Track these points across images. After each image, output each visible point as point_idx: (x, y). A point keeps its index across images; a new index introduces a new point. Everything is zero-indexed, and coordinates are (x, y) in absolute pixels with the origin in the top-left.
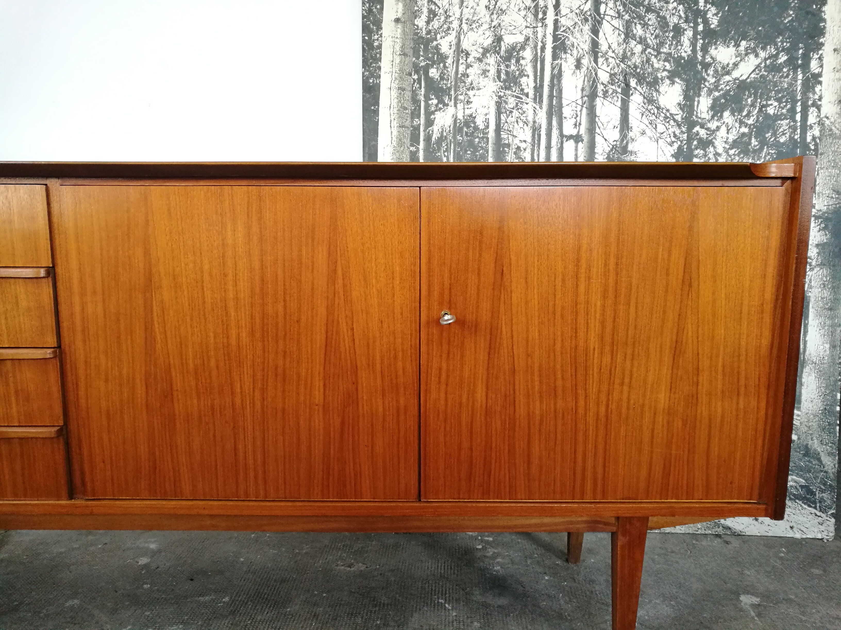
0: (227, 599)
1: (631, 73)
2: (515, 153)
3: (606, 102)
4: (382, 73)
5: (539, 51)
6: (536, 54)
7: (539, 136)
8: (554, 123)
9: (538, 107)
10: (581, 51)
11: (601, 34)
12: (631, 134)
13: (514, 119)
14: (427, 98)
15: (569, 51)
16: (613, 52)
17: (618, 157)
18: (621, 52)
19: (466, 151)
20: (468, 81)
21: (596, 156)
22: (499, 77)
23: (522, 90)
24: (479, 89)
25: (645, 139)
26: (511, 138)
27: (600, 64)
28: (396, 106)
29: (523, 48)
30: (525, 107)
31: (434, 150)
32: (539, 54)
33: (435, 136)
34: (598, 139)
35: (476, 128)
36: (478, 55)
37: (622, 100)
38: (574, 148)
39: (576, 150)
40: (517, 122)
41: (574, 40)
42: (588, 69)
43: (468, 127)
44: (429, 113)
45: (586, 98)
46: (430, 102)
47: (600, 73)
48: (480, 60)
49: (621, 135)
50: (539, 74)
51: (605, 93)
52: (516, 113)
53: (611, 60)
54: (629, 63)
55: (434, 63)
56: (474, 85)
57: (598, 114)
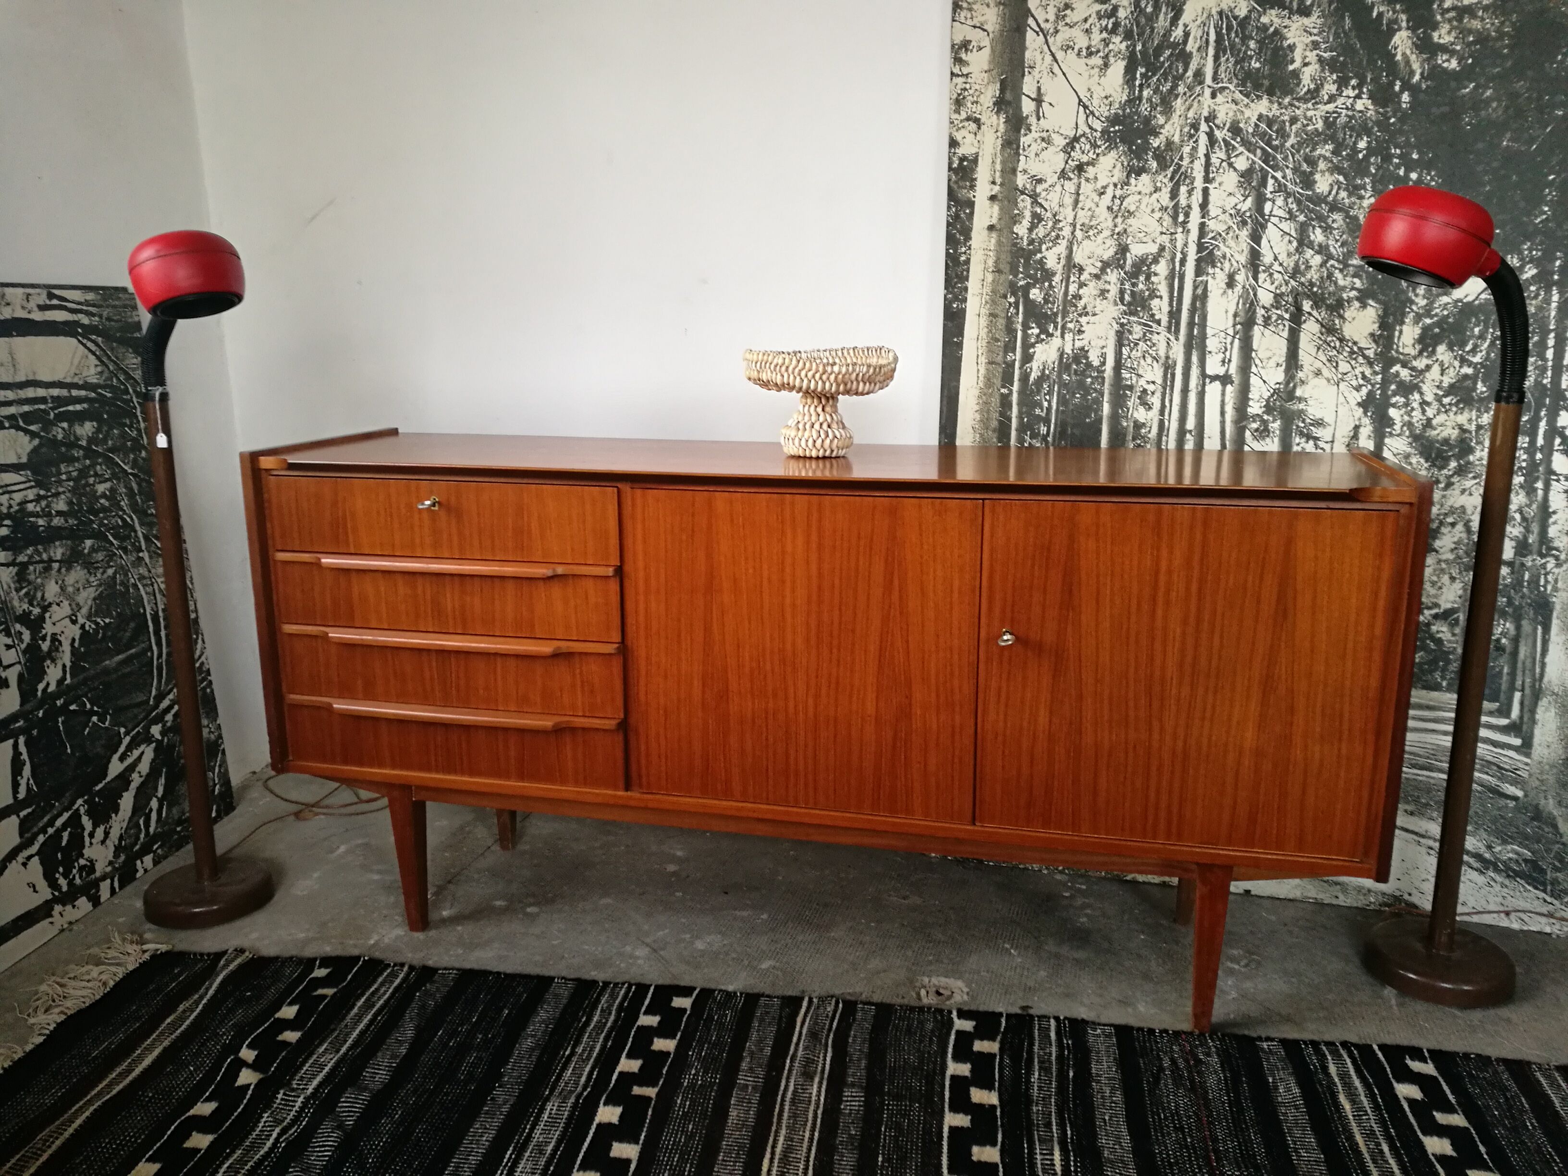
0: (765, 916)
1: (1305, 293)
2: (1139, 398)
3: (1267, 332)
4: (969, 296)
5: (1177, 265)
6: (1174, 268)
7: (1173, 375)
8: (1195, 359)
9: (1172, 338)
10: (1235, 264)
11: (1264, 242)
12: (1300, 375)
13: (1139, 354)
14: (1026, 327)
15: (1219, 265)
16: (1281, 265)
17: (1281, 406)
18: (1292, 264)
19: (1074, 394)
20: (1081, 304)
21: (1251, 403)
22: (1122, 299)
23: (1153, 315)
24: (1094, 315)
25: (1321, 382)
26: (1134, 378)
27: (1260, 281)
28: (985, 337)
29: (1156, 261)
30: (1155, 338)
31: (1032, 391)
32: (1177, 268)
33: (1033, 376)
34: (1254, 380)
35: (1089, 365)
36: (1096, 271)
37: (1291, 328)
38: (1219, 393)
39: (1223, 394)
40: (1144, 357)
41: (1227, 250)
42: (1244, 287)
43: (1078, 363)
44: (1027, 346)
45: (1239, 327)
46: (1030, 332)
47: (1261, 293)
48: (1097, 277)
49: (1286, 375)
50: (1176, 294)
51: (1267, 321)
52: (1142, 346)
53: (1276, 276)
54: (1303, 279)
55: (1037, 281)
56: (1089, 309)
57: (1255, 347)
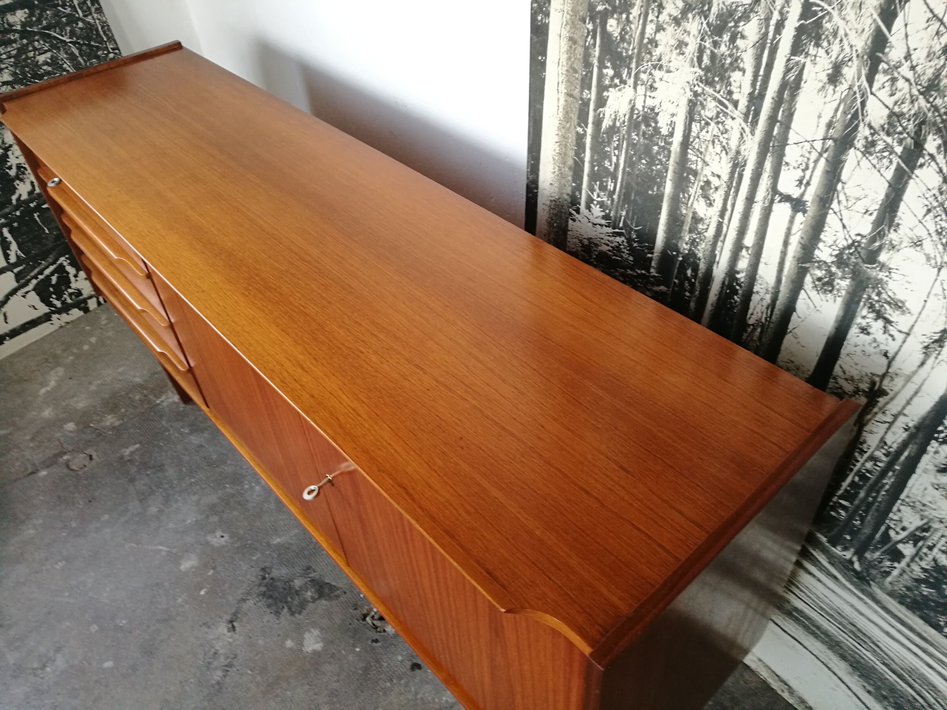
1: (935, 124)
2: (702, 188)
3: (864, 162)
4: (552, 10)
5: (772, 29)
6: (766, 34)
7: (741, 176)
8: (768, 165)
9: (748, 130)
10: (847, 49)
11: (898, 24)
12: (892, 235)
13: (709, 137)
14: (601, 64)
15: (825, 44)
16: (913, 68)
17: (856, 264)
18: (930, 73)
19: (640, 159)
20: (657, 52)
21: (821, 245)
22: (700, 60)
23: (730, 93)
24: (669, 71)
25: (917, 255)
26: (700, 164)
27: (876, 85)
28: (565, 63)
29: (746, 17)
30: (729, 122)
31: (603, 141)
32: (771, 35)
33: (606, 123)
34: (831, 219)
35: (657, 130)
36: (676, 13)
37: (899, 169)
38: (787, 218)
39: (792, 221)
40: (713, 142)
41: (841, 24)
42: (850, 88)
43: (648, 125)
44: (602, 88)
45: (830, 143)
46: (605, 71)
47: (872, 103)
48: (677, 21)
49: (873, 230)
50: (761, 73)
51: (870, 145)
52: (713, 128)
53: (901, 84)
54: (938, 102)
55: (615, 10)
56: (663, 62)
57: (844, 177)
